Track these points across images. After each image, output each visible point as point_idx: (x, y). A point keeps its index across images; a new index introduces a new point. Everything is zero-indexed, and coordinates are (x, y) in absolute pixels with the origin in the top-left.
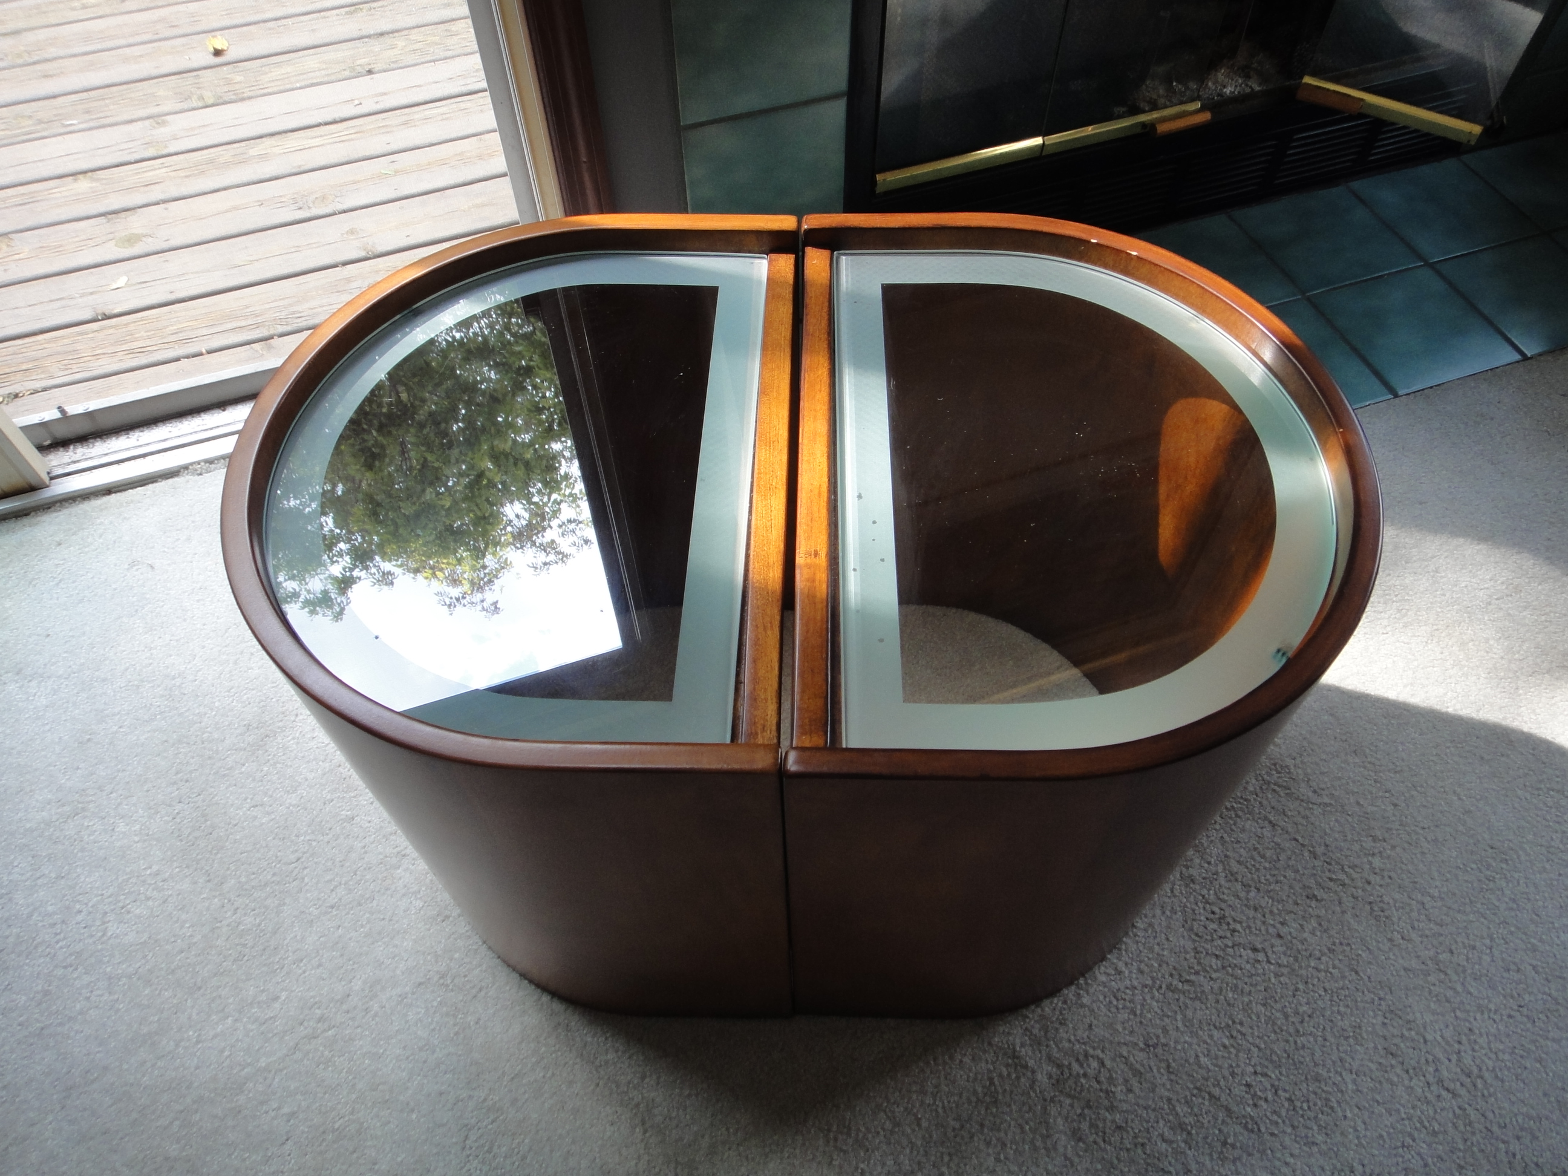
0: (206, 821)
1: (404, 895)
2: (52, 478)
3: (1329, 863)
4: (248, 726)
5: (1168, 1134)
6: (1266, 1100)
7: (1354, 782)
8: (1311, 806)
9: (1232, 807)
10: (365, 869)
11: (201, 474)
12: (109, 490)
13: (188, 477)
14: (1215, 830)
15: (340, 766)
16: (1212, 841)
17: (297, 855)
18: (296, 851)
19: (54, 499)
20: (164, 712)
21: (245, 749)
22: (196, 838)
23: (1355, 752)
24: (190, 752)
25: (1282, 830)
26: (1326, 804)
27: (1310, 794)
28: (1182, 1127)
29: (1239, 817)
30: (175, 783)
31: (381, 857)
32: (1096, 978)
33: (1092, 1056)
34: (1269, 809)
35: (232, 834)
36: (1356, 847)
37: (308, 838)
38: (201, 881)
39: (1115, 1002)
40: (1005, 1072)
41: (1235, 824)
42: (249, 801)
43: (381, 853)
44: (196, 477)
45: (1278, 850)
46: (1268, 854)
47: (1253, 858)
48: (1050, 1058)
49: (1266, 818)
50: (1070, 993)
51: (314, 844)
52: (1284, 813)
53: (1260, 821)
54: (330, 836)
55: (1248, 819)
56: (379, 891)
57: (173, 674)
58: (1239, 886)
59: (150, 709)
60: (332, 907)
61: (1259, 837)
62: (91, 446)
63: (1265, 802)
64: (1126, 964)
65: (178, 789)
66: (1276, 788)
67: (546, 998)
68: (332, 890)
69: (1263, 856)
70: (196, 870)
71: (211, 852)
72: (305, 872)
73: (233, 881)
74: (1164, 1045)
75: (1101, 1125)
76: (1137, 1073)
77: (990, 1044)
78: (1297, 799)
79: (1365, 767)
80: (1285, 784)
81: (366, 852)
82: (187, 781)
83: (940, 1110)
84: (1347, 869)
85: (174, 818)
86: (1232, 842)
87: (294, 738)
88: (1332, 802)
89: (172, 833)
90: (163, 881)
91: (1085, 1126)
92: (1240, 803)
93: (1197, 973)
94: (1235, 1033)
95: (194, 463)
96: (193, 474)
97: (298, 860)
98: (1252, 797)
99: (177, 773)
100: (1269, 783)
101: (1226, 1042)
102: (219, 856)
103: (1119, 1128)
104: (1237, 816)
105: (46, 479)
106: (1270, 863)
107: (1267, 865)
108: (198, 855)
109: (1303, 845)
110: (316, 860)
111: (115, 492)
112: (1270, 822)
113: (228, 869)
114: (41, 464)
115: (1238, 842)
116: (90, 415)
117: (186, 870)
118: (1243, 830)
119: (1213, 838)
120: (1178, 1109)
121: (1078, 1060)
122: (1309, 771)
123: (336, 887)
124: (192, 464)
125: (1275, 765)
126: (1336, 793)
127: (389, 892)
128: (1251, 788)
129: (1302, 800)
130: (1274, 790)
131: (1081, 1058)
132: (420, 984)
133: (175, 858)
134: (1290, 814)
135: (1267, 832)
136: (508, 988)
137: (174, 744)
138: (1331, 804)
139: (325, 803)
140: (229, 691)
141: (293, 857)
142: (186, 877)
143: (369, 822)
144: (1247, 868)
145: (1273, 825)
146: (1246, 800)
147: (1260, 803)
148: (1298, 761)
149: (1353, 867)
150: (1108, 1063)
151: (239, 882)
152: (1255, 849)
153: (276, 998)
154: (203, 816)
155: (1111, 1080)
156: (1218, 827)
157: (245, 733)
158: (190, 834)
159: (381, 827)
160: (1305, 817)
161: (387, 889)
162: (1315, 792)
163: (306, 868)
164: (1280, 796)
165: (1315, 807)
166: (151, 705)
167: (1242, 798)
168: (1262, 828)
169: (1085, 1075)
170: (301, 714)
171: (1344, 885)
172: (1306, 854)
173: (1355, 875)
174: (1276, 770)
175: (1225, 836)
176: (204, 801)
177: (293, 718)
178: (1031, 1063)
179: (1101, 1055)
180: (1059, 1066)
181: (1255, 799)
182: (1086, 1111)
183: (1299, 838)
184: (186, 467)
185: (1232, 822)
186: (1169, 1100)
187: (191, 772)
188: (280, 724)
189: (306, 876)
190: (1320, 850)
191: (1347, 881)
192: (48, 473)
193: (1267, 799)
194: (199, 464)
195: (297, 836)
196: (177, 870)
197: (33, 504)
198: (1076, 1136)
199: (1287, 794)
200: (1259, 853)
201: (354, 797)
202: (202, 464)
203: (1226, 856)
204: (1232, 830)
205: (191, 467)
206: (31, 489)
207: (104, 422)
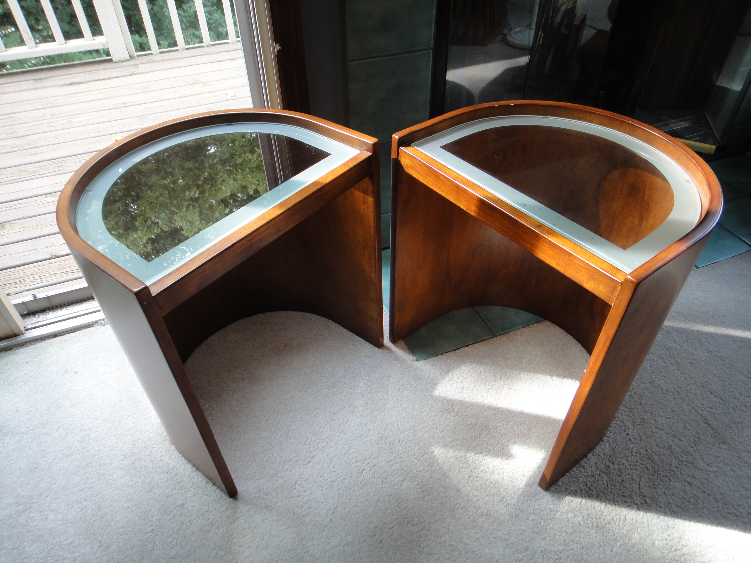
0: (100, 510)
1: (213, 549)
2: (26, 330)
3: (726, 504)
4: (125, 456)
7: (727, 458)
8: (708, 473)
9: (666, 475)
10: (191, 534)
11: (104, 325)
12: (55, 335)
13: (98, 327)
14: (660, 488)
15: (176, 475)
16: (659, 495)
17: (152, 528)
18: (152, 525)
19: (25, 341)
20: (79, 450)
21: (123, 468)
22: (94, 521)
23: (724, 442)
24: (92, 471)
25: (696, 486)
26: (716, 472)
27: (705, 466)
29: (671, 480)
30: (83, 490)
31: (200, 526)
34: (686, 475)
35: (115, 517)
36: (738, 494)
37: (158, 517)
38: (96, 546)
41: (669, 484)
42: (125, 498)
43: (199, 524)
44: (102, 327)
45: (696, 498)
46: (692, 500)
47: (683, 503)
49: (685, 480)
51: (162, 521)
52: (694, 477)
53: (682, 482)
54: (171, 515)
55: (676, 482)
56: (199, 547)
57: (85, 428)
59: (71, 448)
60: (172, 558)
61: (684, 491)
62: (47, 314)
63: (683, 472)
65: (85, 493)
66: (686, 463)
68: (172, 548)
69: (689, 502)
70: (93, 540)
71: (102, 528)
72: (157, 538)
73: (115, 546)
78: (699, 469)
79: (731, 450)
80: (691, 461)
81: (191, 524)
82: (90, 488)
84: (736, 507)
85: (82, 510)
86: (670, 494)
87: (150, 462)
88: (719, 470)
89: (81, 518)
90: (74, 548)
92: (669, 473)
95: (101, 320)
96: (100, 325)
97: (153, 530)
98: (675, 469)
99: (85, 484)
100: (682, 461)
102: (107, 531)
104: (670, 480)
105: (23, 330)
106: (693, 505)
107: (692, 506)
108: (95, 530)
109: (709, 495)
110: (162, 530)
111: (59, 336)
112: (688, 482)
113: (112, 538)
114: (21, 323)
115: (674, 495)
116: (48, 298)
117: (88, 540)
118: (675, 488)
119: (660, 493)
122: (702, 454)
123: (174, 546)
124: (100, 320)
125: (683, 451)
126: (719, 465)
127: (205, 547)
128: (674, 465)
129: (702, 470)
130: (686, 465)
133: (82, 533)
134: (697, 477)
135: (688, 488)
137: (84, 468)
138: (718, 471)
139: (168, 497)
140: (115, 437)
141: (149, 529)
142: (88, 544)
143: (193, 506)
144: (682, 509)
145: (690, 484)
146: (672, 471)
147: (680, 472)
148: (695, 448)
149: (739, 505)
151: (119, 547)
152: (684, 498)
154: (99, 508)
156: (661, 486)
157: (124, 459)
158: (90, 519)
159: (200, 509)
160: (706, 479)
161: (204, 546)
162: (708, 465)
163: (157, 535)
164: (690, 468)
165: (710, 473)
166: (72, 446)
167: (670, 470)
168: (685, 486)
170: (155, 447)
171: (736, 516)
172: (712, 499)
173: (741, 510)
174: (684, 454)
175: (666, 491)
176: (99, 499)
177: (151, 450)
181: (677, 470)
183: (706, 491)
184: (97, 322)
185: (667, 483)
187: (93, 483)
188: (144, 453)
189: (157, 540)
190: (719, 497)
191: (738, 514)
192: (25, 328)
193: (683, 470)
194: (104, 320)
195: (152, 517)
196: (83, 540)
197: (16, 343)
199: (693, 467)
200: (686, 500)
201: (185, 492)
203: (669, 503)
204: (669, 488)
205: (99, 322)
206: (15, 335)
207: (55, 302)
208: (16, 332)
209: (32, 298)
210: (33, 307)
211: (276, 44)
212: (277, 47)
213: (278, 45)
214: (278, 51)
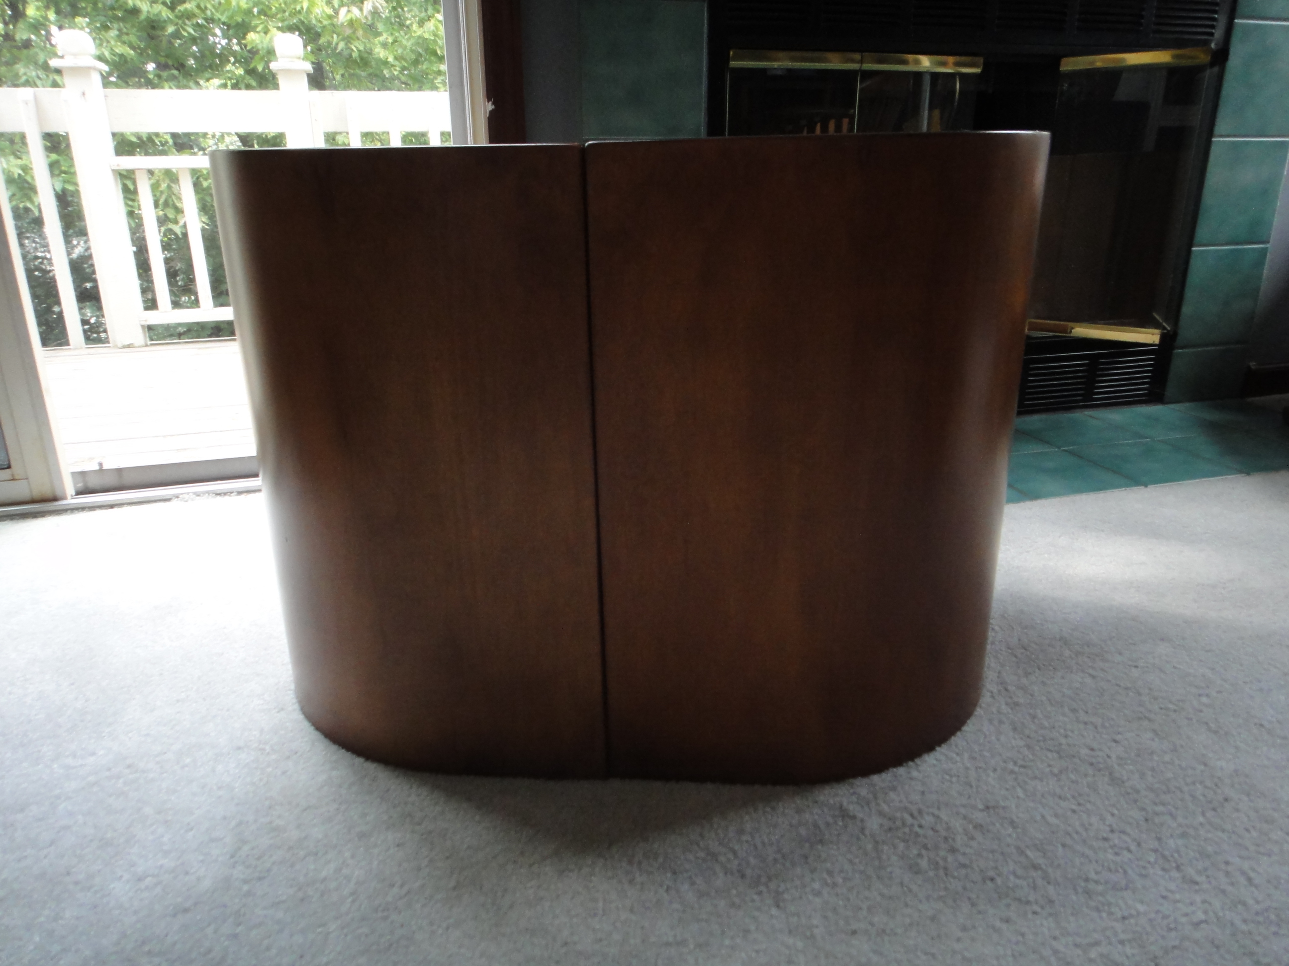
2: (73, 498)
5: (1020, 872)
6: (1129, 851)
11: (187, 501)
22: (76, 661)
28: (1036, 867)
32: (926, 762)
33: (928, 814)
39: (947, 777)
40: (830, 820)
48: (881, 814)
50: (901, 771)
58: (1066, 710)
64: (957, 754)
67: (359, 761)
74: (1004, 808)
75: (941, 863)
76: (978, 827)
77: (816, 802)
83: (760, 846)
85: (63, 651)
89: (57, 658)
91: (924, 863)
93: (1032, 761)
94: (1082, 802)
96: (181, 500)
101: (1074, 807)
103: (964, 866)
105: (69, 496)
109: (1127, 688)
112: (1090, 675)
116: (119, 471)
120: (1029, 853)
121: (912, 815)
131: (916, 813)
132: (239, 748)
135: (1088, 680)
136: (324, 753)
139: (201, 646)
145: (1093, 677)
150: (944, 817)
153: (93, 754)
155: (948, 829)
157: (152, 611)
158: (71, 659)
164: (1095, 660)
169: (920, 826)
171: (1175, 711)
172: (1131, 693)
173: (1184, 706)
178: (860, 815)
179: (936, 812)
180: (892, 819)
182: (924, 852)
186: (1018, 848)
198: (915, 870)
202: (191, 494)
205: (181, 496)
206: (55, 499)
207: (128, 479)
208: (58, 493)
209: (97, 468)
210: (93, 482)
211: (488, 102)
212: (490, 107)
213: (490, 103)
214: (491, 112)
